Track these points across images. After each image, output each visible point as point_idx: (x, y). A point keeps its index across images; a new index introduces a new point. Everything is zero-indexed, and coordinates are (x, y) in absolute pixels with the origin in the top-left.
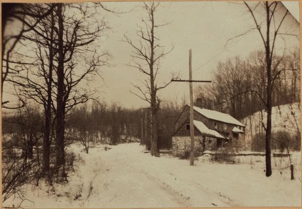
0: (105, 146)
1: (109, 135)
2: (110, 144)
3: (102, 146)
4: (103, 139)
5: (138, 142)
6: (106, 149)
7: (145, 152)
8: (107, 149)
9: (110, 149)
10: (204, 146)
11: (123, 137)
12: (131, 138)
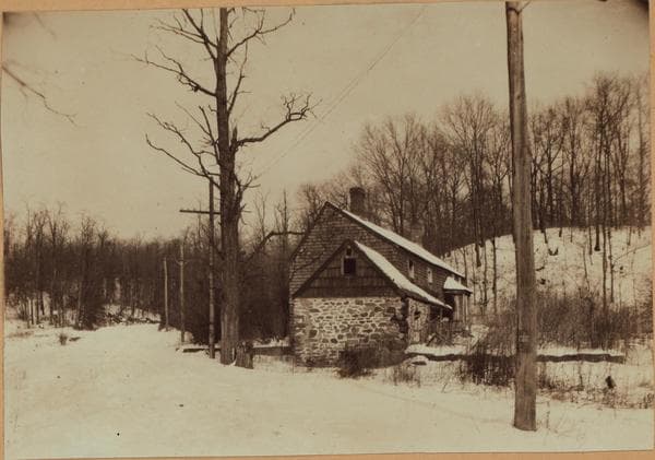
0: (59, 331)
1: (72, 305)
2: (76, 327)
3: (53, 332)
4: (55, 312)
5: (152, 322)
6: (63, 339)
7: (185, 351)
8: (67, 341)
9: (75, 339)
10: (404, 328)
11: (113, 310)
12: (133, 314)
